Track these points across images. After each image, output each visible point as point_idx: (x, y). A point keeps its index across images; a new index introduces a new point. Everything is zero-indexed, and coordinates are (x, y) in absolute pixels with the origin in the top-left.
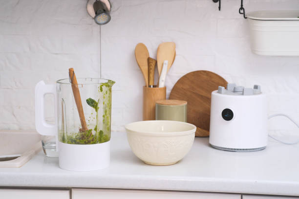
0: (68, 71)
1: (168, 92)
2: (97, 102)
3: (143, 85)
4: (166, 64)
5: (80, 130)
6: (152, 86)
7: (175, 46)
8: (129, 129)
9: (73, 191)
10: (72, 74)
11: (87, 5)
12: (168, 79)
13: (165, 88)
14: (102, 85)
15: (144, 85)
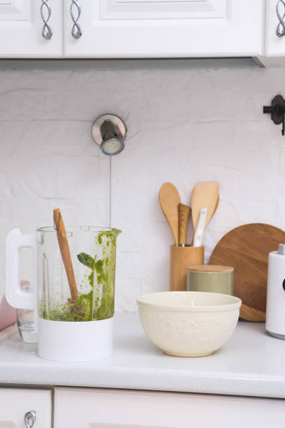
0: (53, 213)
1: (208, 254)
2: (93, 258)
3: (171, 243)
4: (204, 213)
5: (69, 300)
6: (183, 245)
7: (217, 187)
8: (142, 301)
9: (57, 391)
10: (57, 217)
11: (92, 126)
12: (207, 235)
13: (202, 249)
14: (102, 235)
15: (173, 244)
